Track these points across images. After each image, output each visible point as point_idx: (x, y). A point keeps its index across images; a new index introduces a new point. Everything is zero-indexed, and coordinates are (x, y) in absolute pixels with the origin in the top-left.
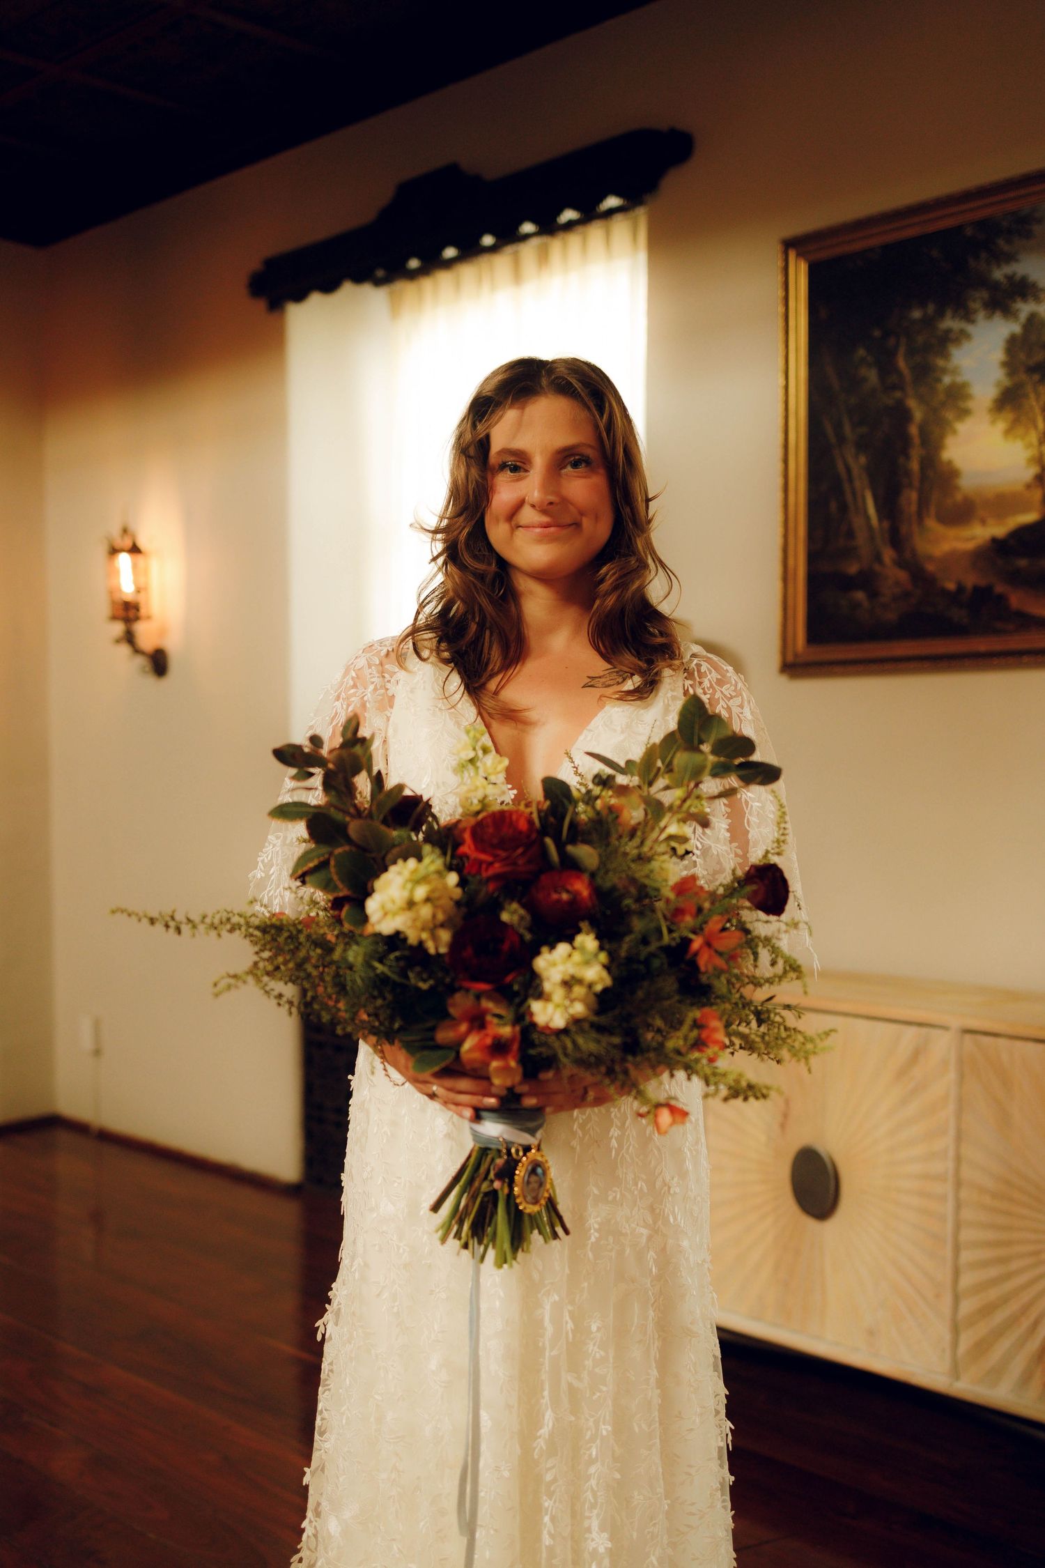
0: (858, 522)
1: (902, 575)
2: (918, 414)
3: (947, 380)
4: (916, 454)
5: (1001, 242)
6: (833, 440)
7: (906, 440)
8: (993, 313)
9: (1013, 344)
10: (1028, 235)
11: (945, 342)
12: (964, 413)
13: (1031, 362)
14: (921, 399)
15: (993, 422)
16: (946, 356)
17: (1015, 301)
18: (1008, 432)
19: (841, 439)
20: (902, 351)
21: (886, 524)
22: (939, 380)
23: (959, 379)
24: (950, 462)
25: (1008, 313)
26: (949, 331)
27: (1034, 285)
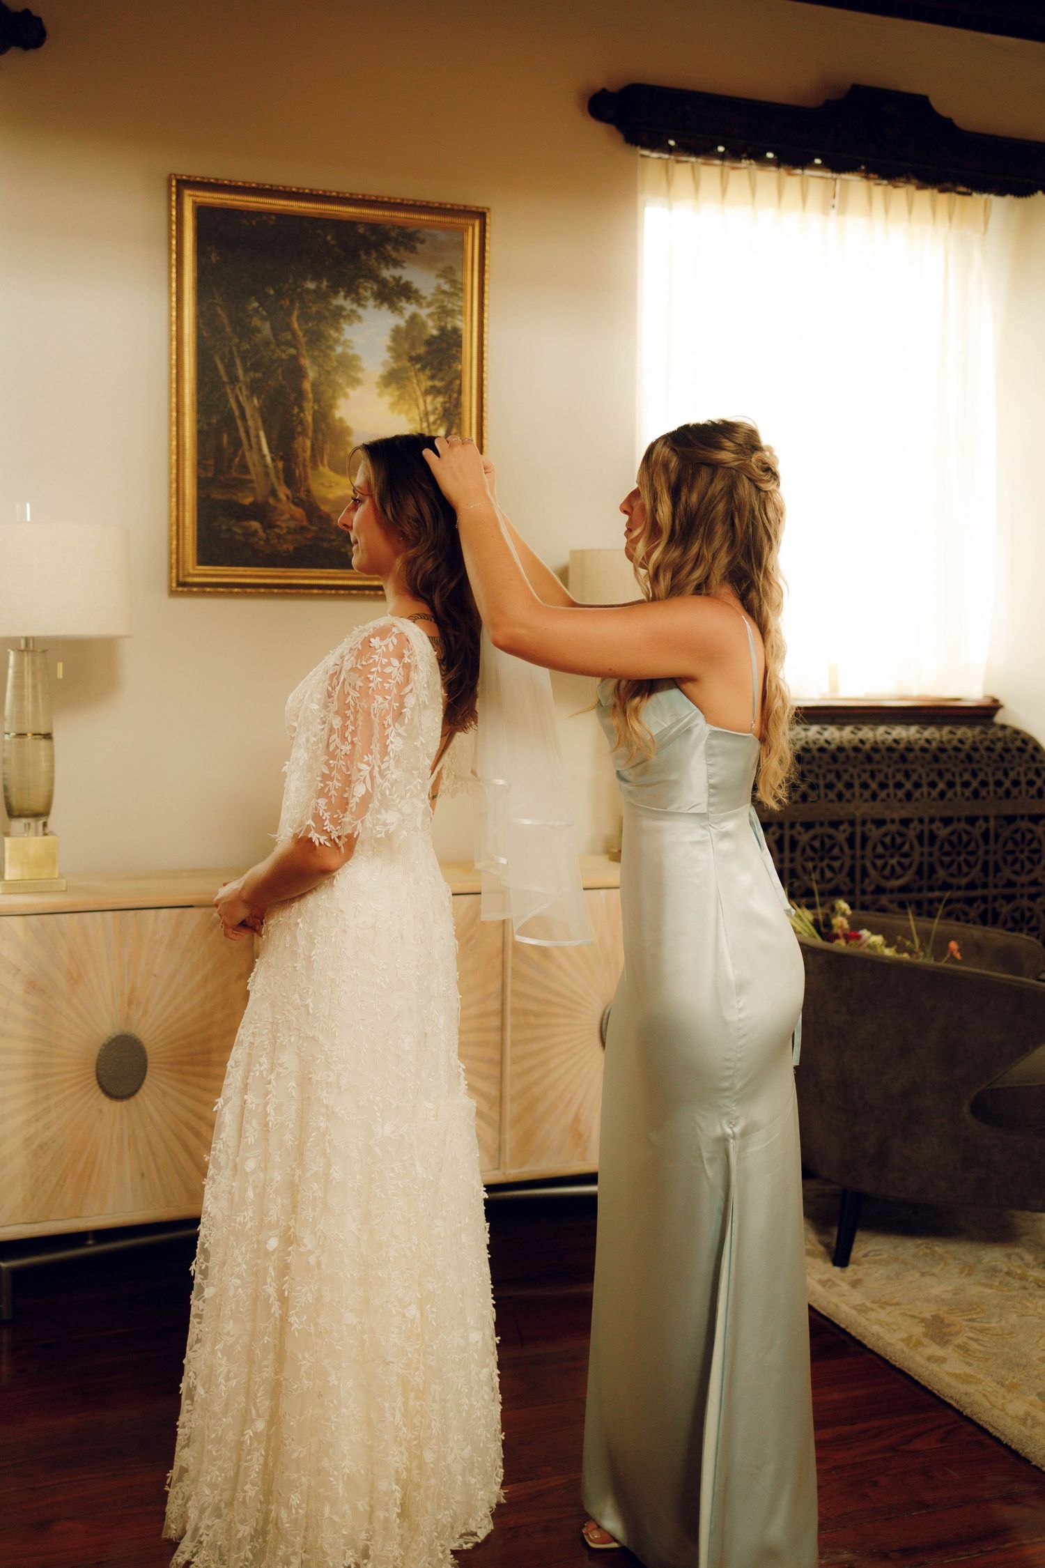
0: (251, 458)
1: (298, 512)
2: (312, 373)
3: (339, 350)
4: (309, 408)
5: (389, 248)
6: (225, 379)
7: (301, 395)
8: (381, 303)
9: (397, 332)
10: (413, 250)
11: (338, 316)
12: (355, 382)
13: (413, 354)
14: (314, 359)
15: (380, 395)
16: (339, 330)
17: (401, 301)
18: (393, 406)
19: (234, 379)
20: (296, 313)
21: (280, 465)
22: (331, 348)
23: (350, 352)
24: (341, 420)
25: (394, 307)
26: (341, 308)
27: (417, 291)
